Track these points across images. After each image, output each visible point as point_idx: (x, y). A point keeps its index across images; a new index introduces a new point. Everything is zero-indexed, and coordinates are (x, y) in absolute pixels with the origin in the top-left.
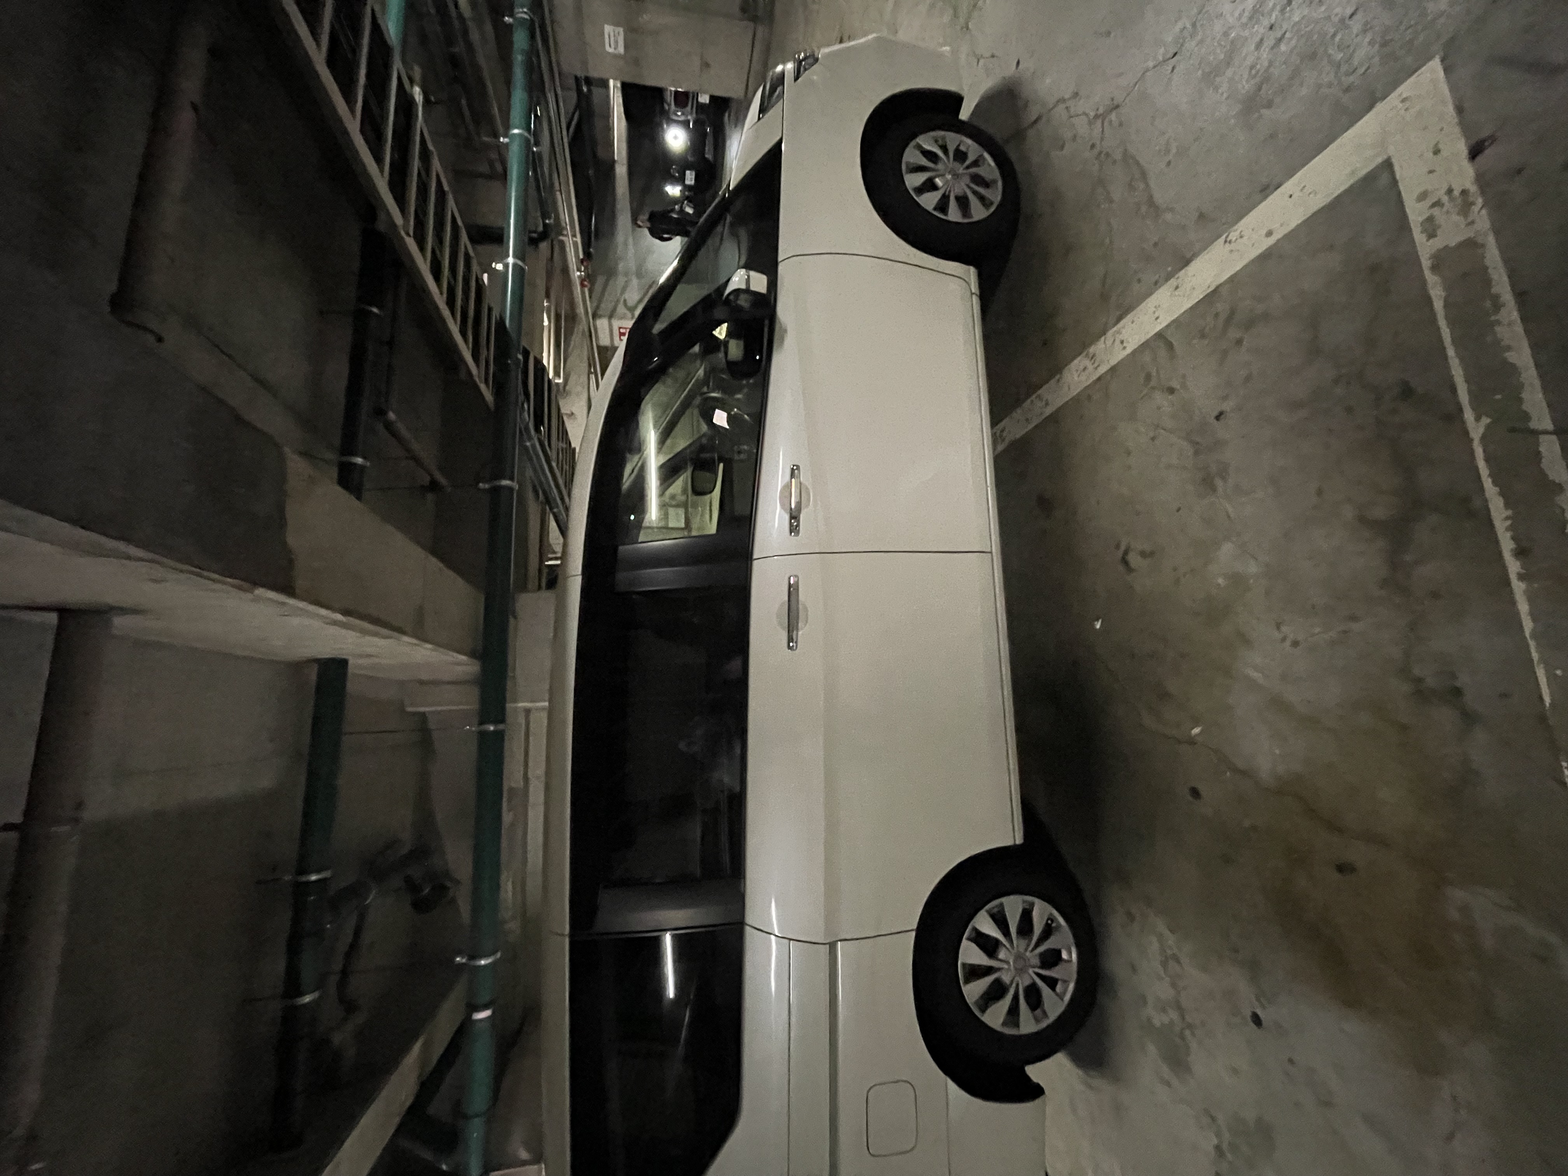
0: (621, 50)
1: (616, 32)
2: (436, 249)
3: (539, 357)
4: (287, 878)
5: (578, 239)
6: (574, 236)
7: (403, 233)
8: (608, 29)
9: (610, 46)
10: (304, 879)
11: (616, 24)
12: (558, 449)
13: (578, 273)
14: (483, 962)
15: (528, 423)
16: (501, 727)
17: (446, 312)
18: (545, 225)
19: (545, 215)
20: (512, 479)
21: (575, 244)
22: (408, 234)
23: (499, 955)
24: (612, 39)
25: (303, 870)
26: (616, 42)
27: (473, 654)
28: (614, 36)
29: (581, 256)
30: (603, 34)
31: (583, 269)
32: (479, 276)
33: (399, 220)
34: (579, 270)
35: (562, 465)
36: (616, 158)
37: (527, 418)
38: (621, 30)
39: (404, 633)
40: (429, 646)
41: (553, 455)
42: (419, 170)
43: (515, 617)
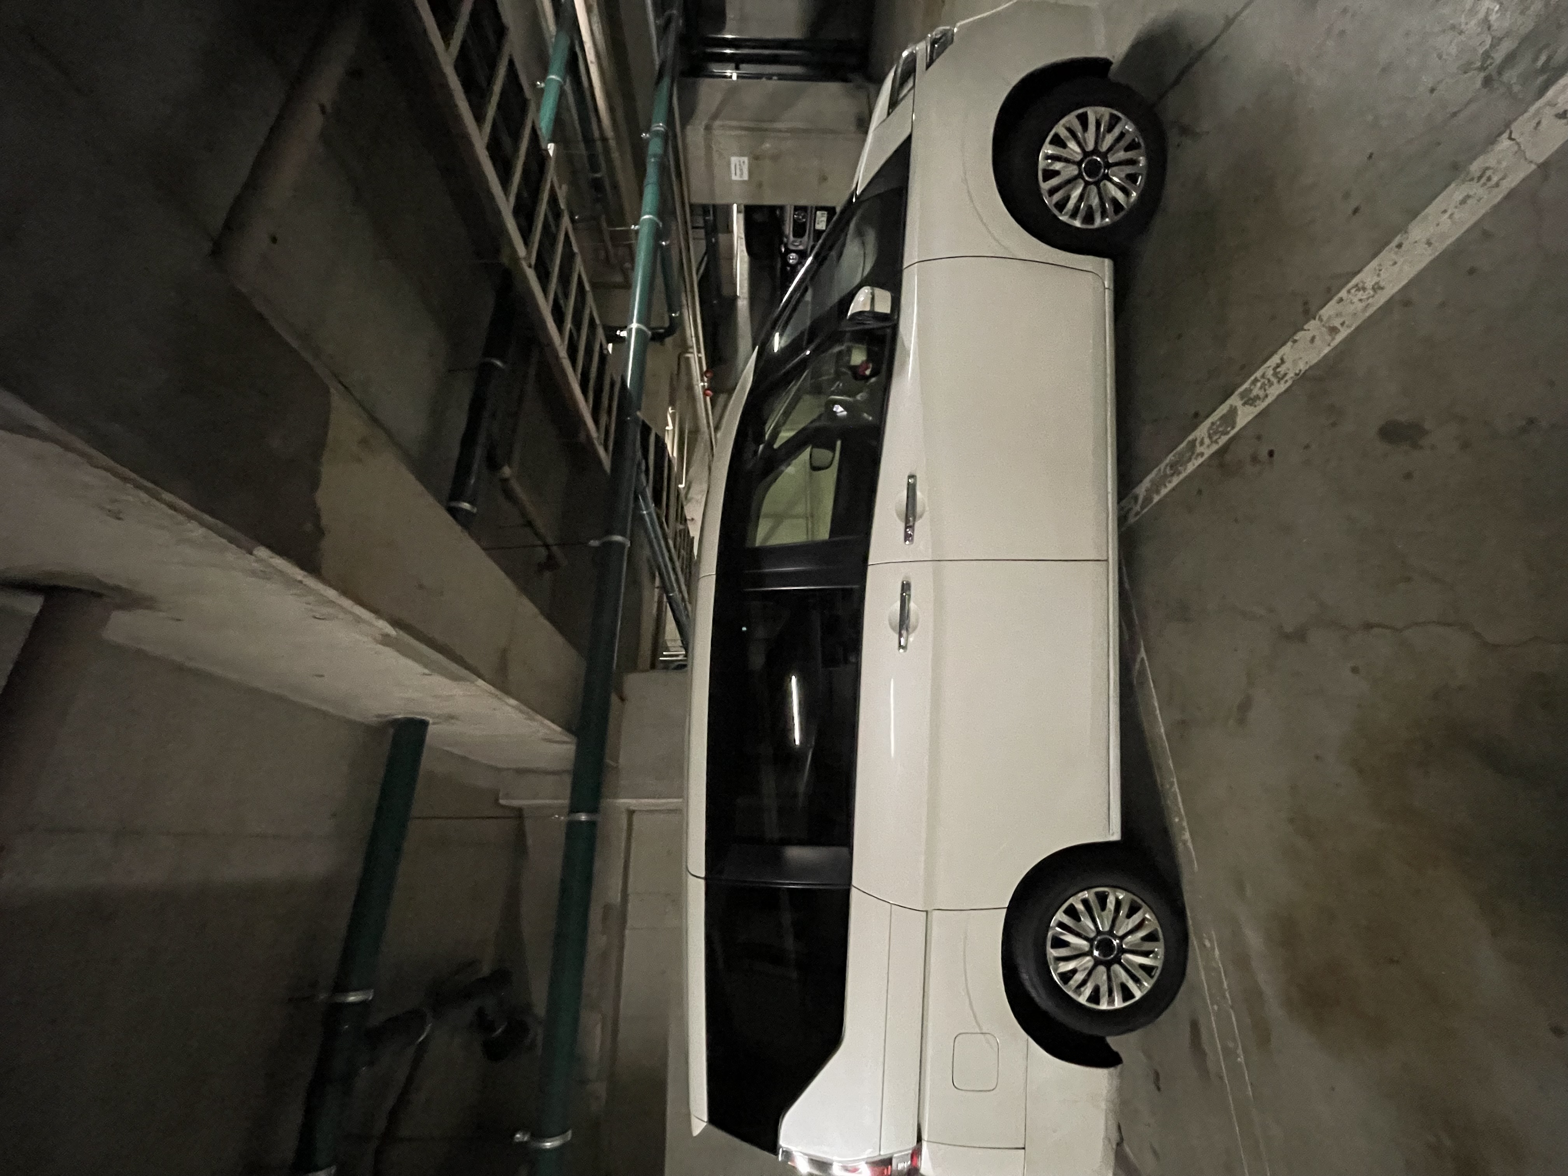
0: (746, 177)
1: (742, 162)
2: (560, 295)
3: (659, 434)
4: (323, 996)
5: (703, 355)
6: (699, 352)
7: (524, 264)
8: (734, 160)
9: (736, 174)
10: (340, 999)
11: (742, 155)
12: (676, 532)
13: (702, 384)
14: (548, 1145)
15: (645, 488)
16: (594, 817)
17: (566, 363)
18: (671, 317)
19: (671, 310)
20: (623, 534)
21: (700, 359)
22: (530, 266)
23: (569, 1134)
24: (738, 167)
25: (341, 986)
26: (741, 170)
27: (568, 728)
28: (740, 165)
29: (705, 369)
30: (729, 164)
31: (706, 379)
32: (604, 347)
33: (521, 251)
34: (702, 381)
35: (679, 550)
36: (738, 294)
37: (645, 484)
38: (746, 159)
39: (480, 676)
40: (513, 702)
41: (669, 532)
42: (546, 215)
43: (622, 699)
